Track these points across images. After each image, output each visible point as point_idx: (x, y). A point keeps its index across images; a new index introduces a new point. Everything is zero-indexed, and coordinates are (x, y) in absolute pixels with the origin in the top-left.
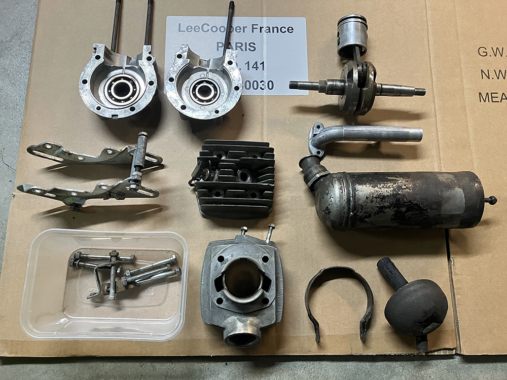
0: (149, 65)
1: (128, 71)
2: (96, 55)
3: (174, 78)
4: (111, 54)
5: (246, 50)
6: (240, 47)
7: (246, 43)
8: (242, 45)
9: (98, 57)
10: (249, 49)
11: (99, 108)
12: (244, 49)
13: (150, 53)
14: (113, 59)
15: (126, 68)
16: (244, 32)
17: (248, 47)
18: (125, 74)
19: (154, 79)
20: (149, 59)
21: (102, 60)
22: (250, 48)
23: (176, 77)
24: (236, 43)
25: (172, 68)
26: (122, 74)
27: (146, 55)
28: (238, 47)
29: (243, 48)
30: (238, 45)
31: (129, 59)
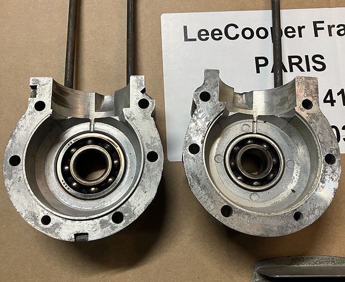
0: (145, 117)
1: (100, 126)
2: (36, 100)
3: (200, 144)
4: (66, 94)
5: (309, 70)
6: (297, 64)
7: (307, 57)
8: (301, 61)
9: (40, 106)
10: (314, 67)
11: (46, 220)
12: (304, 68)
13: (143, 91)
14: (69, 102)
15: (97, 120)
16: (300, 36)
17: (312, 64)
18: (95, 132)
19: (157, 147)
20: (143, 104)
21: (48, 111)
22: (315, 64)
23: (202, 142)
24: (290, 58)
25: (193, 124)
26: (89, 132)
27: (135, 95)
28: (295, 64)
29: (303, 65)
30: (295, 60)
31: (99, 98)
